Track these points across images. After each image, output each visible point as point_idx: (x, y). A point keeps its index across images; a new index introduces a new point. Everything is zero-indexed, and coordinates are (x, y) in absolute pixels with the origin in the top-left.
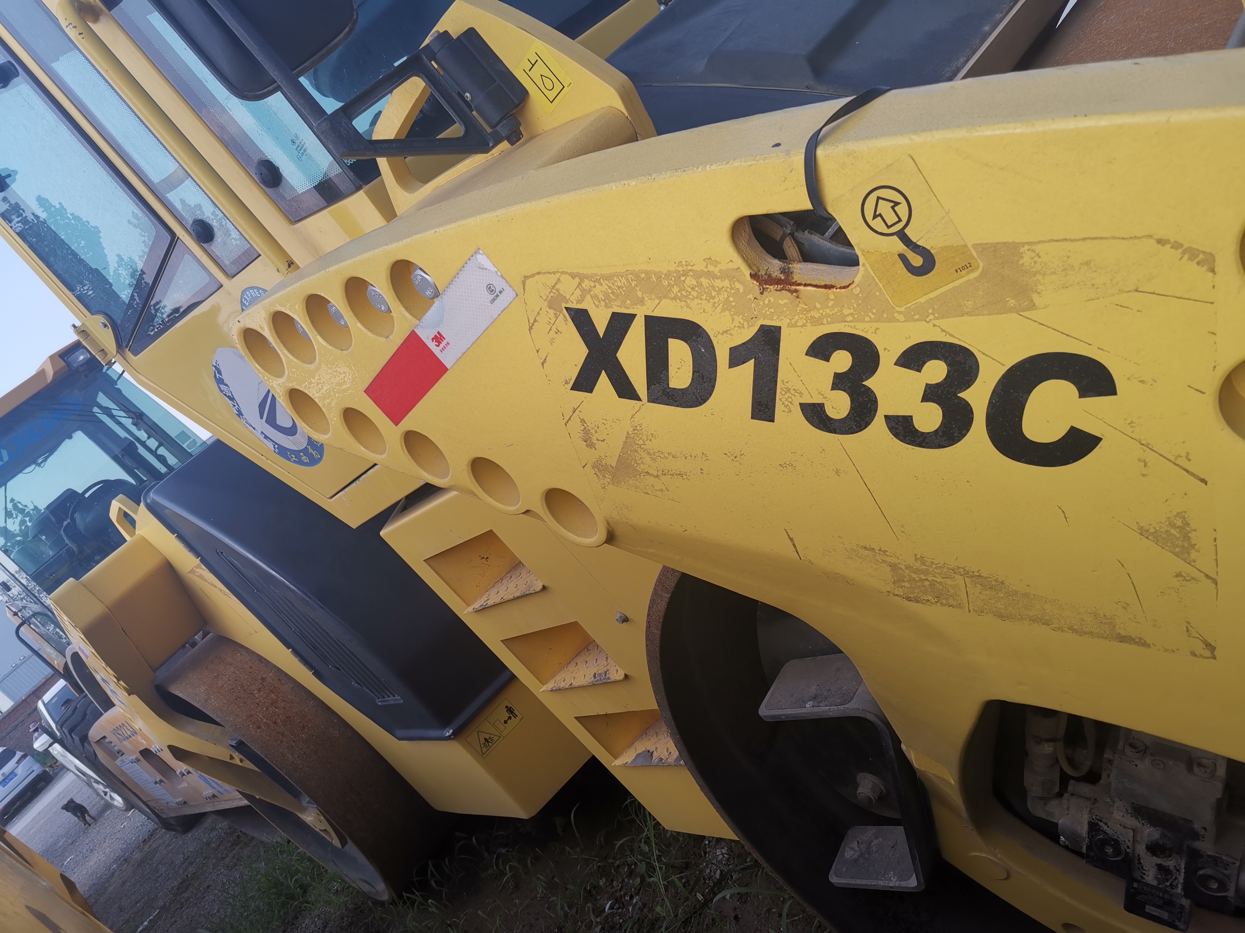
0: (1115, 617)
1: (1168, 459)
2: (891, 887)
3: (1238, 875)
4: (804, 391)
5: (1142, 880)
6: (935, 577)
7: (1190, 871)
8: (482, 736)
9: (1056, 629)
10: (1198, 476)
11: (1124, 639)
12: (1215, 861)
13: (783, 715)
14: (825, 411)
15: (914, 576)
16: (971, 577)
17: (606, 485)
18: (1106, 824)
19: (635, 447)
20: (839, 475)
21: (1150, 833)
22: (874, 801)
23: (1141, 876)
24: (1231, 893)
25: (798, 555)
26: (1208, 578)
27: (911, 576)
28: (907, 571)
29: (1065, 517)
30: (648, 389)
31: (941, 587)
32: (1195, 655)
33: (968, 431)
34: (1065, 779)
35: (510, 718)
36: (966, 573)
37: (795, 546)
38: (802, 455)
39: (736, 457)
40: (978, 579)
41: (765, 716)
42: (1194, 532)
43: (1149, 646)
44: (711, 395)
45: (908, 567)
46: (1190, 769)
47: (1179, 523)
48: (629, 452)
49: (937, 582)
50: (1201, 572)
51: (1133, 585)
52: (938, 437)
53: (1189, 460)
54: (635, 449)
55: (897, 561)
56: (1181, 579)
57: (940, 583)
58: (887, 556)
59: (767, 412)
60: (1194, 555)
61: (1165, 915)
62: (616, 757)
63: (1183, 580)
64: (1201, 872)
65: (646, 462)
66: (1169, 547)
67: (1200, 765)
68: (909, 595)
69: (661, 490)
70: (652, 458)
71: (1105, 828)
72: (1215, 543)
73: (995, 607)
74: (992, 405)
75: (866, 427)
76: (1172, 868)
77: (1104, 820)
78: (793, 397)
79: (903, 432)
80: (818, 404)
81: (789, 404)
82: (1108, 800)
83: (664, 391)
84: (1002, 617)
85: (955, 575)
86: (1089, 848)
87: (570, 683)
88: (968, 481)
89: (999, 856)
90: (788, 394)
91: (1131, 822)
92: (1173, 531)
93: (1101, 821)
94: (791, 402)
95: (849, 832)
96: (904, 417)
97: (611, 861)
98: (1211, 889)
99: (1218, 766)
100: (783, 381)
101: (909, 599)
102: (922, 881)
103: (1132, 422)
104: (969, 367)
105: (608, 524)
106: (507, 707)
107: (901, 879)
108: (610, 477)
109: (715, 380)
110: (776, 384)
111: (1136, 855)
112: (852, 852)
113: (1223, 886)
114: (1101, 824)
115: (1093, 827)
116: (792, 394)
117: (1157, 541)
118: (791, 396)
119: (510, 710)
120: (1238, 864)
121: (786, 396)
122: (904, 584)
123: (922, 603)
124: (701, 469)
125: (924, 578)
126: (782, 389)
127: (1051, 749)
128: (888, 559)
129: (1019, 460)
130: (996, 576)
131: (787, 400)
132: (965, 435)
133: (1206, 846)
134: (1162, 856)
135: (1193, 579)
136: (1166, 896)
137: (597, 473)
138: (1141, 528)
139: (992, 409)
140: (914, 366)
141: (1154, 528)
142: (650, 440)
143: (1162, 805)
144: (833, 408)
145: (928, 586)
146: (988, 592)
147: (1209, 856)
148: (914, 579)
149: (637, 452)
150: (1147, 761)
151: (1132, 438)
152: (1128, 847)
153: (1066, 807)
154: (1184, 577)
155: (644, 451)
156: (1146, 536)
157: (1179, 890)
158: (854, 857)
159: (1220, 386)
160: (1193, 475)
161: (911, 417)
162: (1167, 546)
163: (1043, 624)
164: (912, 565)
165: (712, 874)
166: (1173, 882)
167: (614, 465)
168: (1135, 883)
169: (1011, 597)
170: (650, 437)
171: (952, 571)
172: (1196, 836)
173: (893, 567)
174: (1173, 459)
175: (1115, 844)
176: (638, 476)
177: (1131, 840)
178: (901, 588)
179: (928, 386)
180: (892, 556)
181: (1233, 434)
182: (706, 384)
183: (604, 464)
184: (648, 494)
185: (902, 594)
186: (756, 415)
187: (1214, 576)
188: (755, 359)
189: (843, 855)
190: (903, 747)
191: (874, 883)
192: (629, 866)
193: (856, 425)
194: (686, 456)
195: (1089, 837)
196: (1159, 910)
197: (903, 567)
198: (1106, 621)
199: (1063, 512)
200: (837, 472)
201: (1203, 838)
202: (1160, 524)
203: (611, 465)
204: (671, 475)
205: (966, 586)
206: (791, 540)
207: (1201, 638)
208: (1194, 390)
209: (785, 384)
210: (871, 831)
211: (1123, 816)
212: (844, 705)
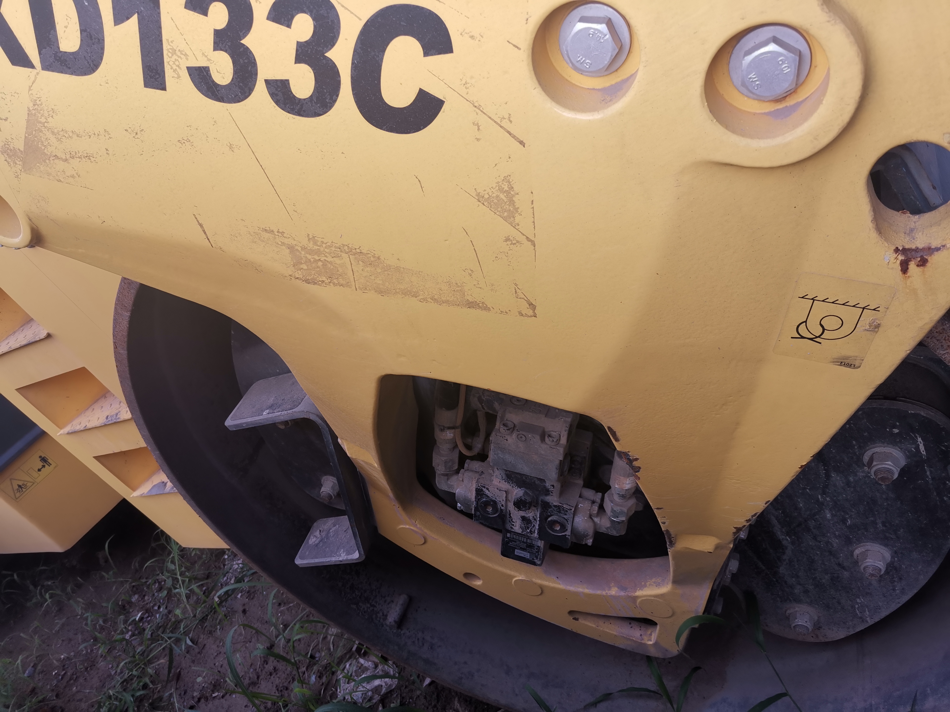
0: (464, 284)
1: (495, 122)
2: (341, 561)
3: (574, 517)
4: (189, 52)
5: (512, 530)
6: (326, 256)
7: (543, 518)
8: (15, 484)
9: (422, 300)
10: (518, 138)
11: (472, 305)
12: (559, 508)
13: (244, 423)
14: (210, 76)
15: (309, 257)
16: (354, 254)
17: (19, 174)
18: (488, 489)
19: (39, 125)
20: (233, 151)
21: (517, 492)
22: (333, 497)
23: (511, 527)
24: (568, 533)
25: (210, 242)
26: (528, 241)
27: (306, 257)
28: (303, 253)
29: (421, 187)
30: (40, 53)
31: (332, 267)
32: (522, 315)
33: (338, 96)
34: (462, 460)
35: (44, 466)
36: (351, 251)
37: (205, 233)
38: (197, 129)
39: (136, 134)
40: (360, 256)
41: (229, 426)
42: (517, 196)
43: (489, 309)
44: (102, 59)
45: (304, 248)
46: (543, 439)
47: (506, 188)
48: (34, 132)
49: (328, 261)
50: (524, 235)
51: (475, 251)
52: (314, 104)
53: (511, 122)
54: (39, 128)
55: (294, 243)
56: (509, 243)
57: (331, 263)
58: (285, 237)
59: (158, 78)
60: (518, 218)
61: (527, 555)
62: (134, 489)
63: (511, 244)
64: (549, 519)
65: (52, 144)
66: (500, 211)
67: (549, 436)
68: (307, 277)
69: (73, 176)
70: (58, 138)
71: (487, 492)
72: (532, 206)
73: (375, 283)
74: (355, 67)
75: (250, 94)
76: (531, 518)
77: (486, 486)
78: (179, 60)
79: (282, 99)
80: (203, 67)
81: (177, 68)
82: (491, 472)
83: (55, 55)
84: (381, 292)
85: (342, 253)
86: (476, 509)
87: (85, 425)
88: (342, 153)
89: (418, 526)
90: (175, 57)
91: (505, 486)
92: (502, 196)
93: (484, 487)
94: (178, 66)
95: (315, 524)
96: (282, 81)
97: (144, 580)
98: (556, 531)
99: (561, 437)
100: (167, 40)
101: (307, 281)
102: (363, 553)
103: (466, 83)
104: (332, 21)
105: (30, 220)
106: (40, 457)
107: (348, 553)
108: (21, 163)
109: (103, 40)
110: (162, 44)
111: (508, 511)
112: (315, 539)
113: (563, 528)
114: (484, 489)
115: (479, 492)
116: (178, 56)
117: (491, 207)
118: (177, 58)
119: (44, 460)
120: (573, 510)
121: (173, 59)
122: (302, 266)
123: (319, 285)
124: (107, 150)
125: (317, 258)
126: (168, 50)
127: (452, 435)
128: (286, 241)
129: (381, 128)
130: (374, 252)
131: (174, 63)
132: (335, 101)
133: (553, 499)
134: (524, 509)
135: (518, 242)
136: (529, 541)
137: (7, 159)
138: (478, 194)
139: (355, 71)
140: (285, 20)
141: (488, 194)
142: (52, 117)
143: (524, 469)
144: (218, 72)
145: (321, 267)
146: (368, 269)
147: (555, 506)
148: (310, 260)
149: (41, 131)
150: (514, 435)
151: (467, 100)
152: (502, 506)
153: (461, 479)
154: (511, 241)
155: (48, 131)
156: (482, 202)
157: (536, 535)
158: (316, 542)
159: (532, 42)
160: (514, 137)
161: (288, 81)
162: (498, 211)
163: (412, 296)
164: (306, 246)
165: (229, 580)
166: (531, 529)
167: (22, 149)
168: (508, 534)
169: (386, 272)
170: (51, 113)
171: (339, 250)
172: (547, 492)
173: (291, 248)
174: (498, 121)
175: (494, 504)
176: (47, 161)
177: (504, 499)
178: (300, 270)
179: (300, 45)
180: (289, 238)
181: (543, 93)
182: (95, 46)
183: (12, 148)
184: (61, 181)
185: (301, 276)
186: (148, 84)
187: (533, 239)
188: (138, 14)
189: (308, 543)
190: (339, 440)
191: (328, 559)
192: (160, 583)
193: (240, 92)
194: (90, 134)
195: (476, 501)
196: (524, 552)
197: (300, 249)
198: (458, 289)
199: (419, 181)
200: (231, 147)
201: (552, 493)
202: (492, 190)
203: (19, 150)
204: (79, 158)
205: (351, 264)
206: (201, 225)
207: (526, 299)
208: (512, 45)
209: (171, 44)
210: (331, 521)
211: (500, 482)
212: (293, 409)
